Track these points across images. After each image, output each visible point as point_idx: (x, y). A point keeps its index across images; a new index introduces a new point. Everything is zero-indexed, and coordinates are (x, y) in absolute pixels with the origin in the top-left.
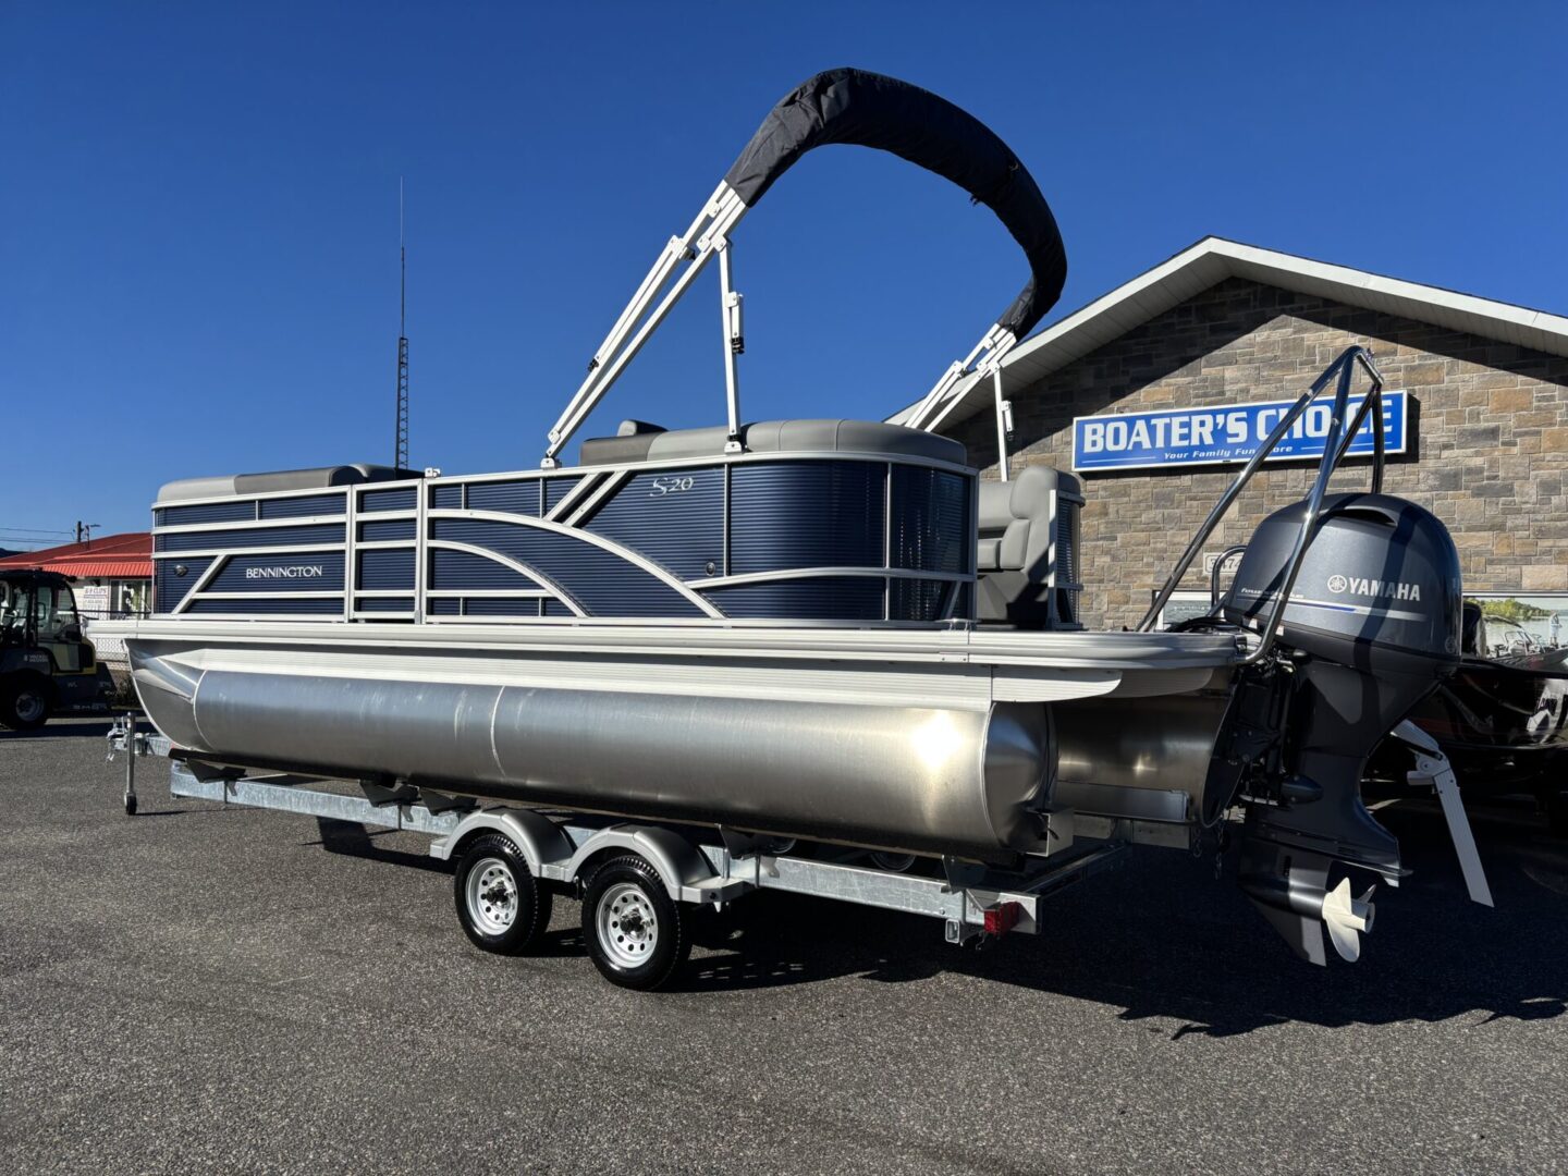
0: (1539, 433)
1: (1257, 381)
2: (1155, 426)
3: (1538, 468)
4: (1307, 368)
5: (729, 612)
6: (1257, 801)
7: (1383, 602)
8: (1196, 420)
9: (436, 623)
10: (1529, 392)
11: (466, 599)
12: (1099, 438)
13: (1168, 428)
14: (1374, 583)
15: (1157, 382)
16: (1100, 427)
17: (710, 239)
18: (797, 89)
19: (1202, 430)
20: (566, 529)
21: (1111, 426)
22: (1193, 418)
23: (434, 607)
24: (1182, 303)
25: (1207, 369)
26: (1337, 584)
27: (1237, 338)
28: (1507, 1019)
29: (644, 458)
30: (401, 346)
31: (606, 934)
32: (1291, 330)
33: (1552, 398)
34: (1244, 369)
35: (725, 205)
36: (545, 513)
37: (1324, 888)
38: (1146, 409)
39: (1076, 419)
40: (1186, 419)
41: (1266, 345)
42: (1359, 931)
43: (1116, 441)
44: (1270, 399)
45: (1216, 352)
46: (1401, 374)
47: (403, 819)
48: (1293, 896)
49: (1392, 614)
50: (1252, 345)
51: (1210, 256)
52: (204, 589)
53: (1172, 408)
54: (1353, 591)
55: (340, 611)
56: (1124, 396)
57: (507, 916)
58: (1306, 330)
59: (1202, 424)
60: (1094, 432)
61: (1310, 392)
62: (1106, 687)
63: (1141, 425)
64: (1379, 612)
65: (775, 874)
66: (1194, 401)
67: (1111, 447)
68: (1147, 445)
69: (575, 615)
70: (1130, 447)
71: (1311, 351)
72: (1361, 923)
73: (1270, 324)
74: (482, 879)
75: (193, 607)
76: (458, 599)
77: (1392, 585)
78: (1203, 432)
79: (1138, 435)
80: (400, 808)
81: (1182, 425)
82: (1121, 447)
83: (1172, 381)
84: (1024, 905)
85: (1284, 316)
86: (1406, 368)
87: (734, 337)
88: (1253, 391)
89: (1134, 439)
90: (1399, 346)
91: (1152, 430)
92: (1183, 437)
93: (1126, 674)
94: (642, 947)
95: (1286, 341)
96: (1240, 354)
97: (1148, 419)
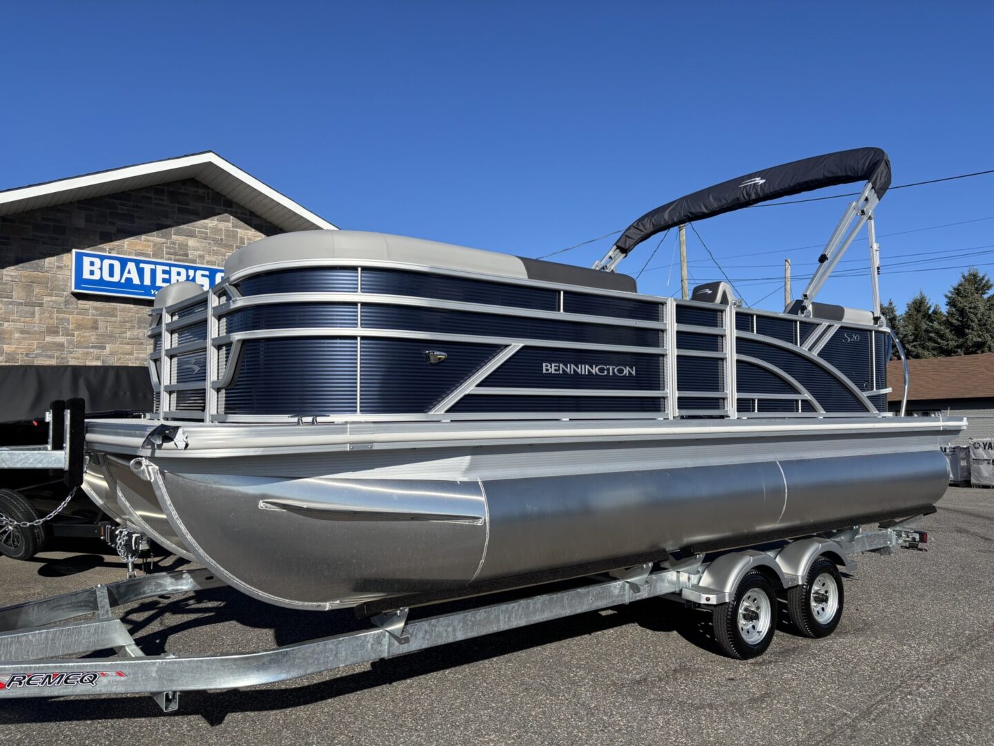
1: (209, 252)
2: (143, 269)
8: (174, 270)
11: (759, 400)
12: (96, 268)
13: (153, 272)
15: (138, 236)
16: (97, 261)
20: (814, 356)
21: (107, 262)
22: (172, 268)
25: (175, 236)
32: (231, 224)
34: (202, 242)
36: (801, 345)
38: (130, 254)
40: (167, 268)
41: (216, 230)
43: (111, 274)
45: (182, 226)
50: (206, 228)
51: (210, 164)
53: (153, 258)
56: (111, 241)
58: (240, 227)
60: (92, 264)
66: (166, 256)
67: (106, 277)
68: (136, 281)
69: (817, 411)
70: (123, 281)
71: (242, 241)
75: (469, 404)
76: (754, 400)
79: (129, 272)
81: (164, 272)
82: (116, 278)
83: (151, 238)
85: (227, 214)
87: (878, 266)
88: (207, 258)
89: (126, 275)
91: (141, 272)
92: (164, 281)
95: (227, 230)
96: (199, 231)
97: (137, 263)
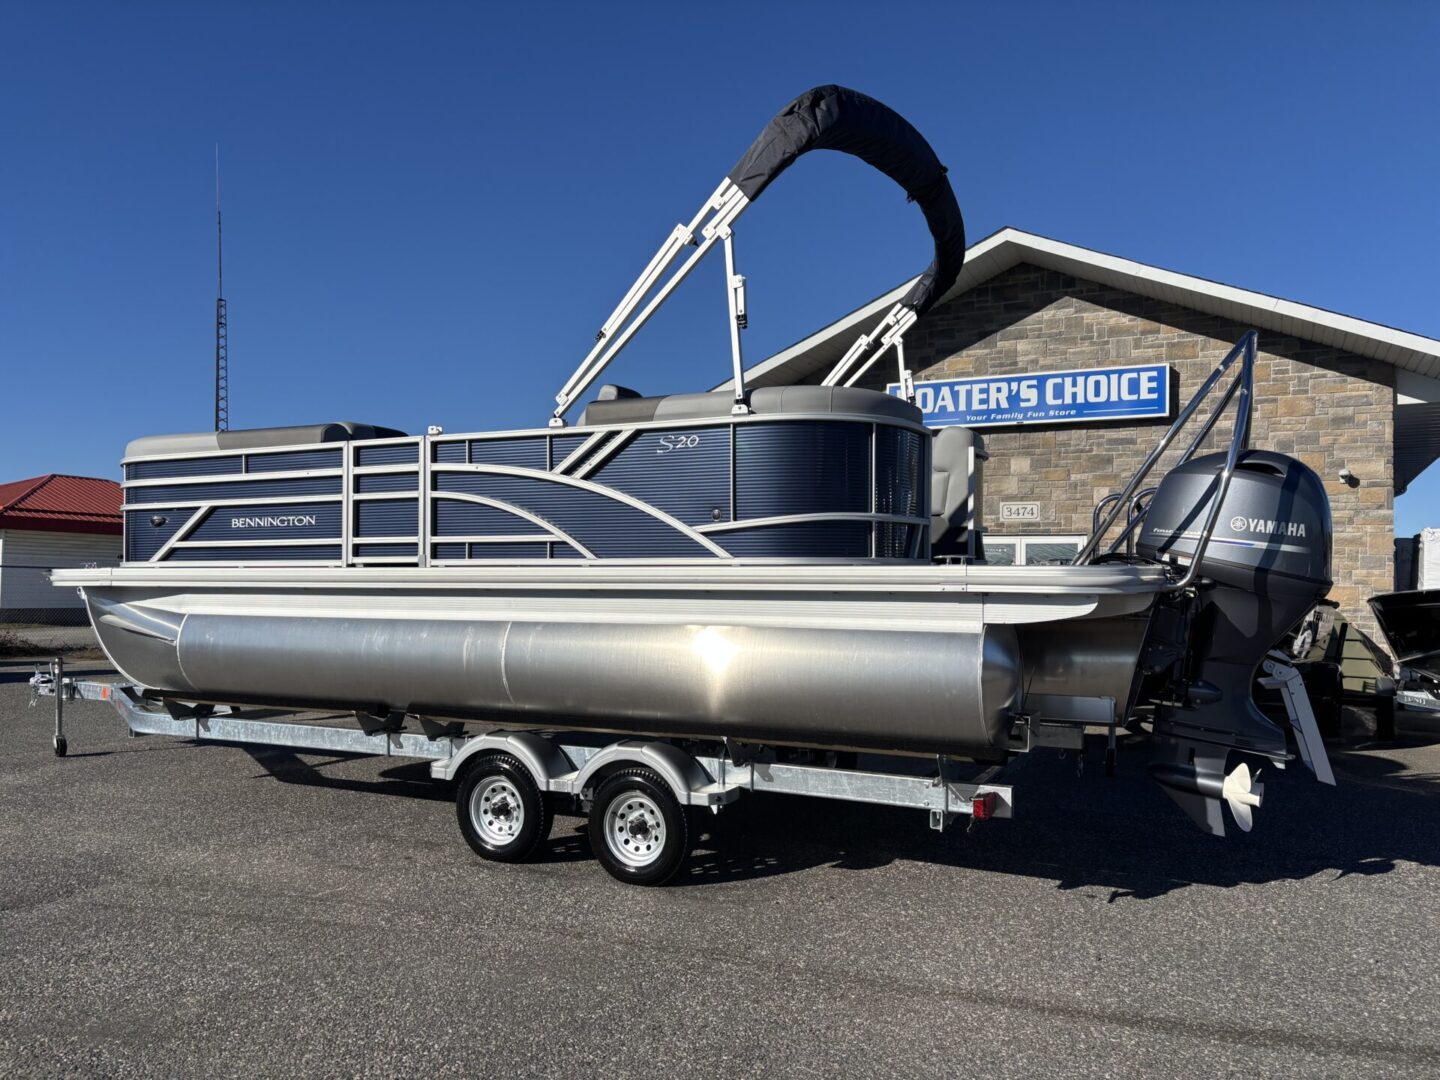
0: (1275, 401)
1: (1045, 354)
2: (958, 391)
3: (1275, 430)
4: (1087, 343)
5: (735, 553)
6: (1165, 703)
7: (1276, 538)
8: (993, 387)
9: (442, 566)
10: (1268, 366)
11: (471, 544)
13: (969, 393)
14: (1269, 523)
15: (958, 353)
17: (715, 228)
18: (795, 102)
19: (999, 395)
20: (575, 480)
21: (920, 392)
22: (991, 385)
23: (437, 551)
24: (979, 285)
25: (1002, 342)
26: (1239, 524)
27: (1026, 316)
28: (1353, 875)
29: (650, 418)
30: (219, 307)
31: (613, 839)
32: (1073, 310)
33: (1286, 371)
34: (1033, 343)
35: (728, 200)
36: (552, 468)
37: (1222, 773)
38: (949, 377)
39: (889, 386)
40: (985, 386)
41: (1053, 322)
42: (1253, 807)
43: (925, 405)
44: (1056, 369)
45: (1008, 328)
46: (1164, 350)
47: (392, 746)
48: (1201, 781)
49: (1285, 548)
50: (1040, 322)
51: (1007, 244)
52: (184, 538)
53: (972, 376)
54: (1252, 530)
55: (339, 557)
57: (510, 828)
58: (1085, 310)
59: (999, 390)
61: (1221, 368)
62: (1085, 610)
63: (945, 391)
64: (1274, 546)
65: (770, 779)
66: (991, 370)
68: (951, 408)
69: (584, 557)
70: (936, 411)
71: (1089, 328)
72: (1256, 800)
73: (1055, 304)
74: (485, 795)
75: (171, 555)
76: (464, 544)
77: (1283, 524)
78: (999, 397)
79: (943, 399)
80: (389, 737)
81: (982, 391)
82: (929, 409)
83: (972, 352)
84: (1001, 794)
85: (1067, 298)
86: (1168, 344)
87: (739, 314)
88: (1042, 362)
89: (940, 403)
90: (1162, 325)
91: (955, 396)
92: (982, 402)
93: (1101, 598)
94: (649, 848)
95: (1068, 319)
96: (1030, 330)
97: (951, 385)
